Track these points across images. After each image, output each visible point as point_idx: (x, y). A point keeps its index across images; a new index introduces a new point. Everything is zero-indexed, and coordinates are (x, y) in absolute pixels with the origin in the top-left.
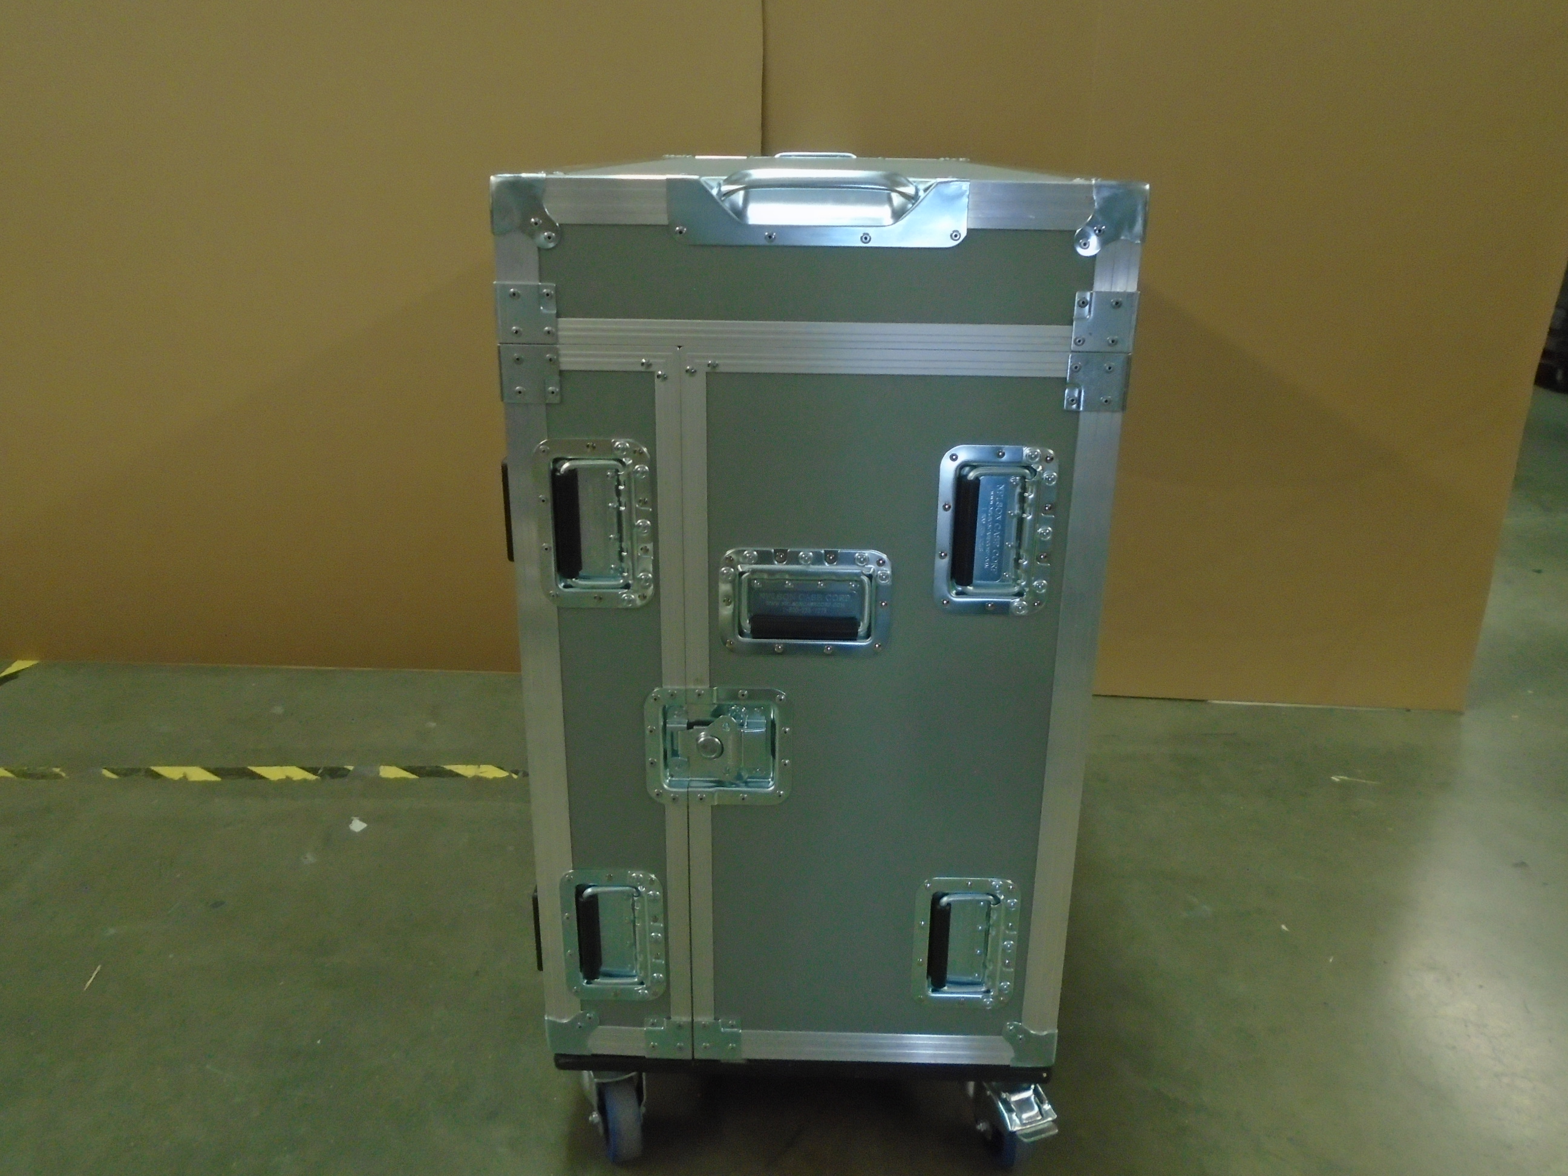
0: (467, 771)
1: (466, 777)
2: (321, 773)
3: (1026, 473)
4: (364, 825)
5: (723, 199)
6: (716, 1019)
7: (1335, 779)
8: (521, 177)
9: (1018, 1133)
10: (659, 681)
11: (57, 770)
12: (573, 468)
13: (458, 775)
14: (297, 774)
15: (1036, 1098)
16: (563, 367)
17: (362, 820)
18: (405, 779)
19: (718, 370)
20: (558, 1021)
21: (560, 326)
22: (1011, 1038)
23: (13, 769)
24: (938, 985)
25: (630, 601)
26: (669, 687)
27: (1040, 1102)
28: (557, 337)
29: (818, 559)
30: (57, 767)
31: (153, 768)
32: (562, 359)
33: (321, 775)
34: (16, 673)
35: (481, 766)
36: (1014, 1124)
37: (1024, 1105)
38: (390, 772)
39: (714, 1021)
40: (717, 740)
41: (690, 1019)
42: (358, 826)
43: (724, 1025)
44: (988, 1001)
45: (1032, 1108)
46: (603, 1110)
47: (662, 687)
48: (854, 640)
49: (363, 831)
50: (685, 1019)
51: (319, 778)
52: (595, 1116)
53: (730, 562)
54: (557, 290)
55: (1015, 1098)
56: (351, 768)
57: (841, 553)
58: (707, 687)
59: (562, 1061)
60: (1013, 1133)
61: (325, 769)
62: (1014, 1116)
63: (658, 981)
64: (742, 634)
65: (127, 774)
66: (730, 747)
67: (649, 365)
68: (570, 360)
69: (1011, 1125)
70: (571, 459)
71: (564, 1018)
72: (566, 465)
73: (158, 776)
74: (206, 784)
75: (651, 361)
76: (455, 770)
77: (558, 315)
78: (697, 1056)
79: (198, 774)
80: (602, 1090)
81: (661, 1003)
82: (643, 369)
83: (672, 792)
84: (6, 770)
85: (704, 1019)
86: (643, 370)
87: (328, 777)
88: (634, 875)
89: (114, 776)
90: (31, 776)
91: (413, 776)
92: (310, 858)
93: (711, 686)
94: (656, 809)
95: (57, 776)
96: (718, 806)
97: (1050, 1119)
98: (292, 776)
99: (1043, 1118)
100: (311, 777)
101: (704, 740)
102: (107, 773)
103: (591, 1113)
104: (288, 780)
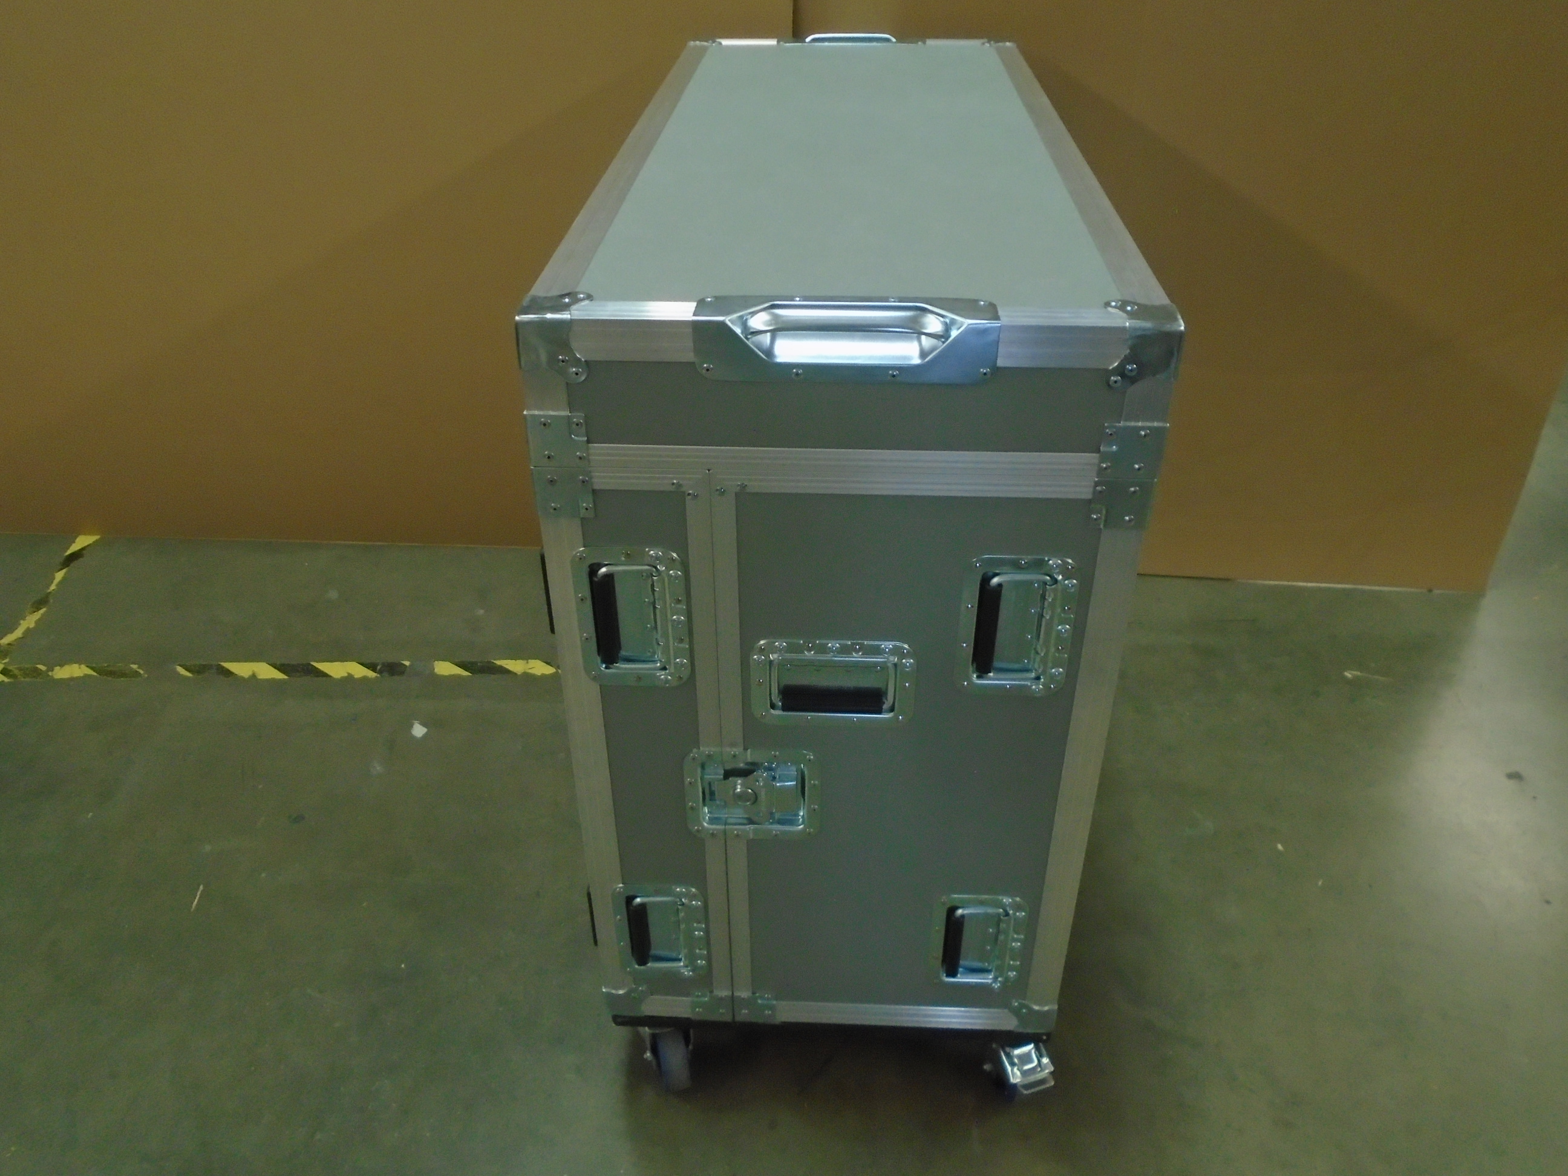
0: (516, 666)
1: (516, 674)
2: (380, 670)
3: (1047, 579)
4: (425, 730)
5: (749, 337)
6: (754, 993)
7: (1348, 675)
8: (546, 318)
9: (1018, 1086)
10: (696, 743)
11: (134, 667)
12: (611, 572)
13: (508, 672)
14: (358, 671)
15: (1037, 1053)
16: (596, 487)
17: (424, 724)
18: (459, 677)
19: (748, 490)
20: (613, 991)
21: (591, 451)
22: (1016, 1012)
23: (93, 665)
24: (952, 973)
25: (667, 681)
26: (705, 750)
27: (1040, 1056)
28: (589, 461)
29: (845, 650)
30: (134, 663)
31: (224, 664)
32: (595, 480)
33: (380, 672)
34: (82, 549)
35: (529, 660)
36: (1015, 1076)
37: (1025, 1059)
38: (445, 668)
39: (751, 995)
40: (750, 791)
41: (730, 993)
42: (419, 731)
43: (761, 998)
44: (996, 986)
45: (1031, 1061)
46: (655, 1051)
47: (700, 749)
48: (880, 713)
49: (425, 736)
50: (724, 993)
51: (378, 675)
52: (648, 1055)
53: (761, 651)
54: (586, 418)
55: (1018, 1052)
56: (407, 663)
57: (867, 645)
58: (741, 749)
59: (619, 1020)
60: (1015, 1085)
61: (383, 665)
62: (1015, 1069)
63: (702, 967)
64: (773, 706)
65: (198, 670)
66: (763, 795)
67: (679, 485)
68: (603, 480)
69: (1013, 1078)
70: (607, 565)
71: (620, 989)
72: (604, 570)
73: (228, 673)
74: (272, 682)
75: (681, 482)
76: (505, 666)
77: (588, 442)
78: (738, 1019)
79: (266, 671)
80: (654, 1037)
81: (705, 979)
82: (673, 488)
83: (710, 829)
84: (87, 667)
85: (744, 994)
86: (673, 490)
87: (385, 674)
88: (678, 889)
89: (189, 675)
90: (112, 673)
91: (465, 673)
92: (378, 768)
93: (745, 749)
94: (696, 842)
95: (136, 674)
96: (753, 839)
97: (1047, 1071)
98: (353, 674)
99: (1042, 1070)
100: (371, 674)
101: (740, 791)
102: (181, 670)
103: (645, 1052)
104: (350, 677)
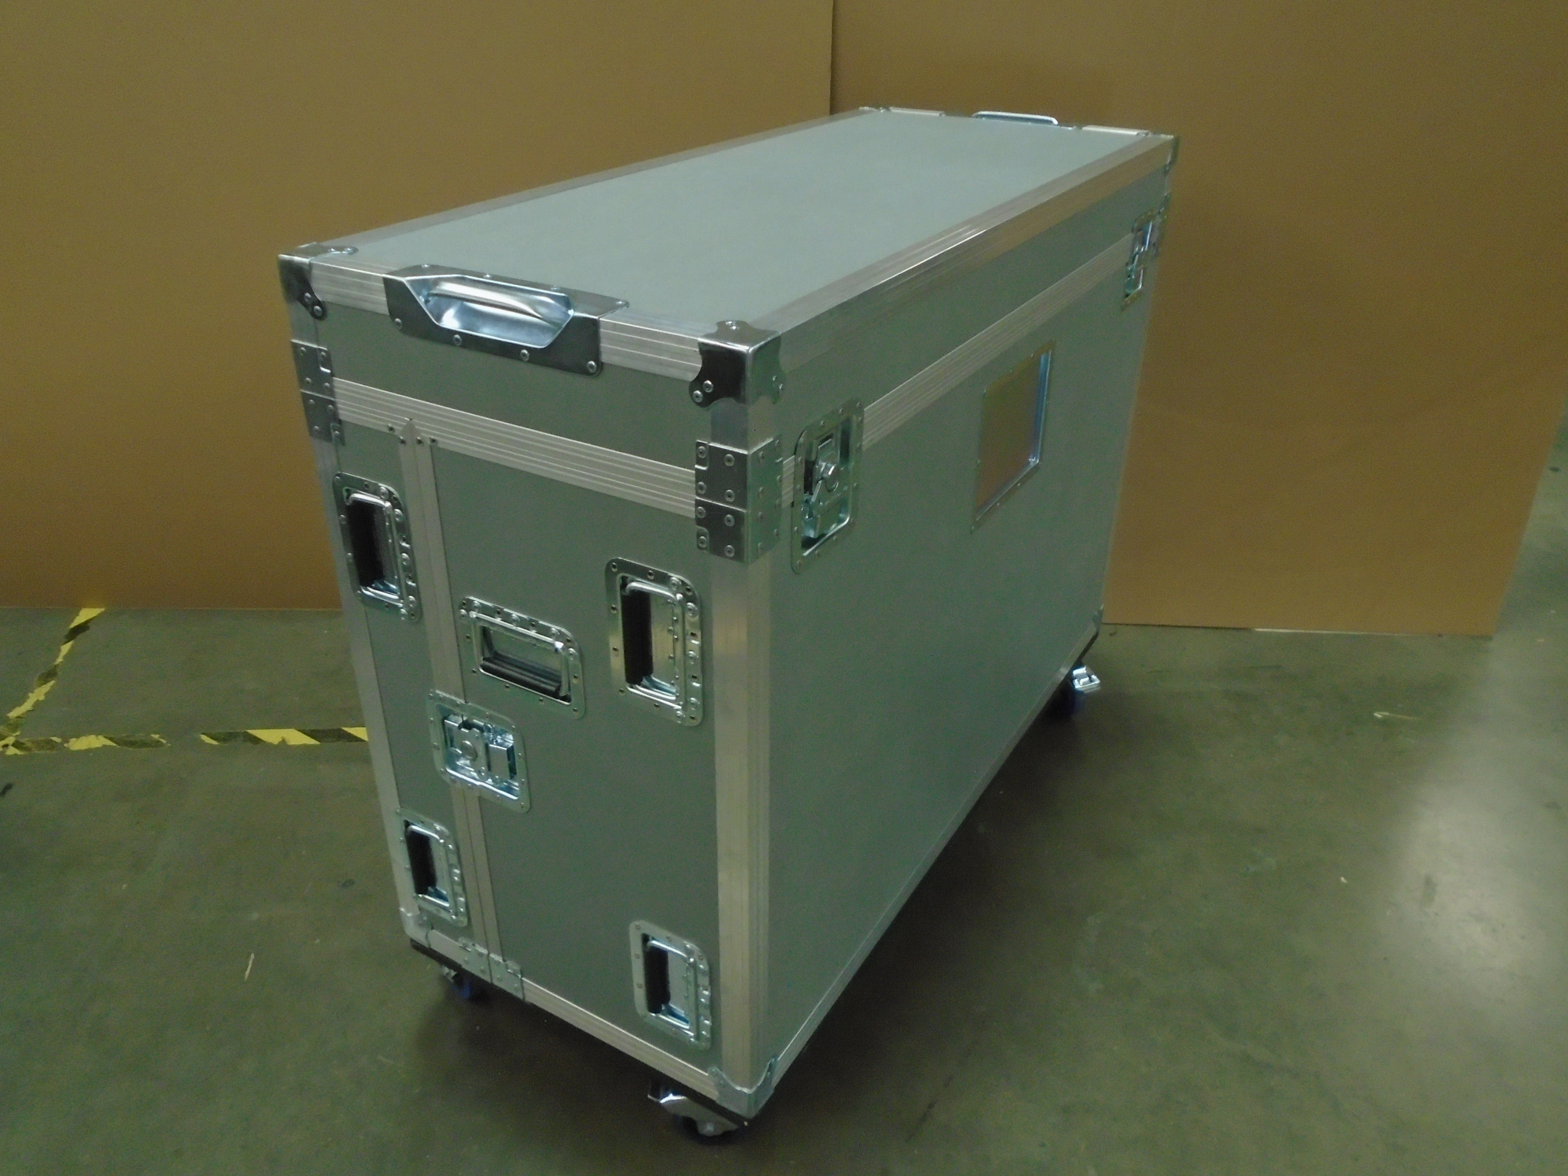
7: (1378, 715)
8: (294, 259)
11: (156, 736)
16: (340, 417)
19: (438, 445)
21: (335, 384)
23: (112, 736)
26: (439, 692)
28: (334, 393)
29: (524, 624)
30: (156, 733)
31: (250, 731)
32: (339, 411)
34: (87, 622)
39: (503, 961)
41: (487, 952)
43: (511, 968)
50: (484, 951)
53: (465, 606)
57: (542, 624)
58: (463, 701)
63: (462, 913)
65: (226, 738)
66: (481, 754)
67: (393, 429)
68: (344, 413)
70: (355, 492)
72: (353, 496)
73: (256, 740)
74: (306, 749)
75: (394, 426)
77: (332, 375)
79: (296, 738)
82: (389, 432)
83: (452, 775)
84: (106, 737)
85: (497, 957)
88: (438, 827)
89: (214, 743)
90: (132, 744)
93: (466, 702)
95: (157, 744)
102: (206, 739)
